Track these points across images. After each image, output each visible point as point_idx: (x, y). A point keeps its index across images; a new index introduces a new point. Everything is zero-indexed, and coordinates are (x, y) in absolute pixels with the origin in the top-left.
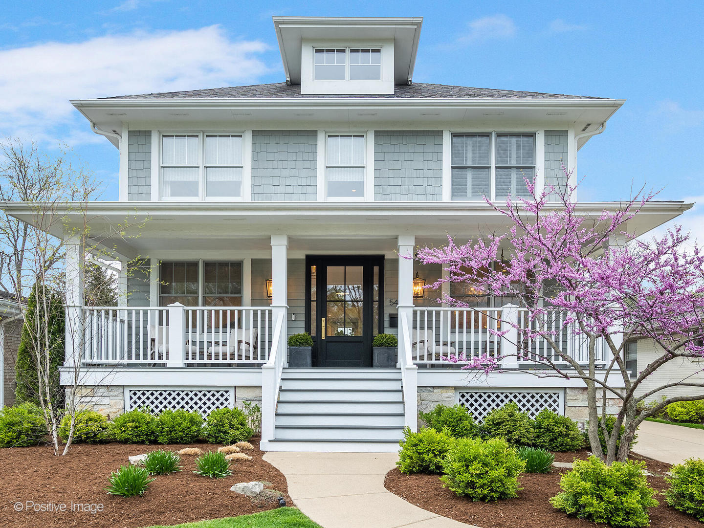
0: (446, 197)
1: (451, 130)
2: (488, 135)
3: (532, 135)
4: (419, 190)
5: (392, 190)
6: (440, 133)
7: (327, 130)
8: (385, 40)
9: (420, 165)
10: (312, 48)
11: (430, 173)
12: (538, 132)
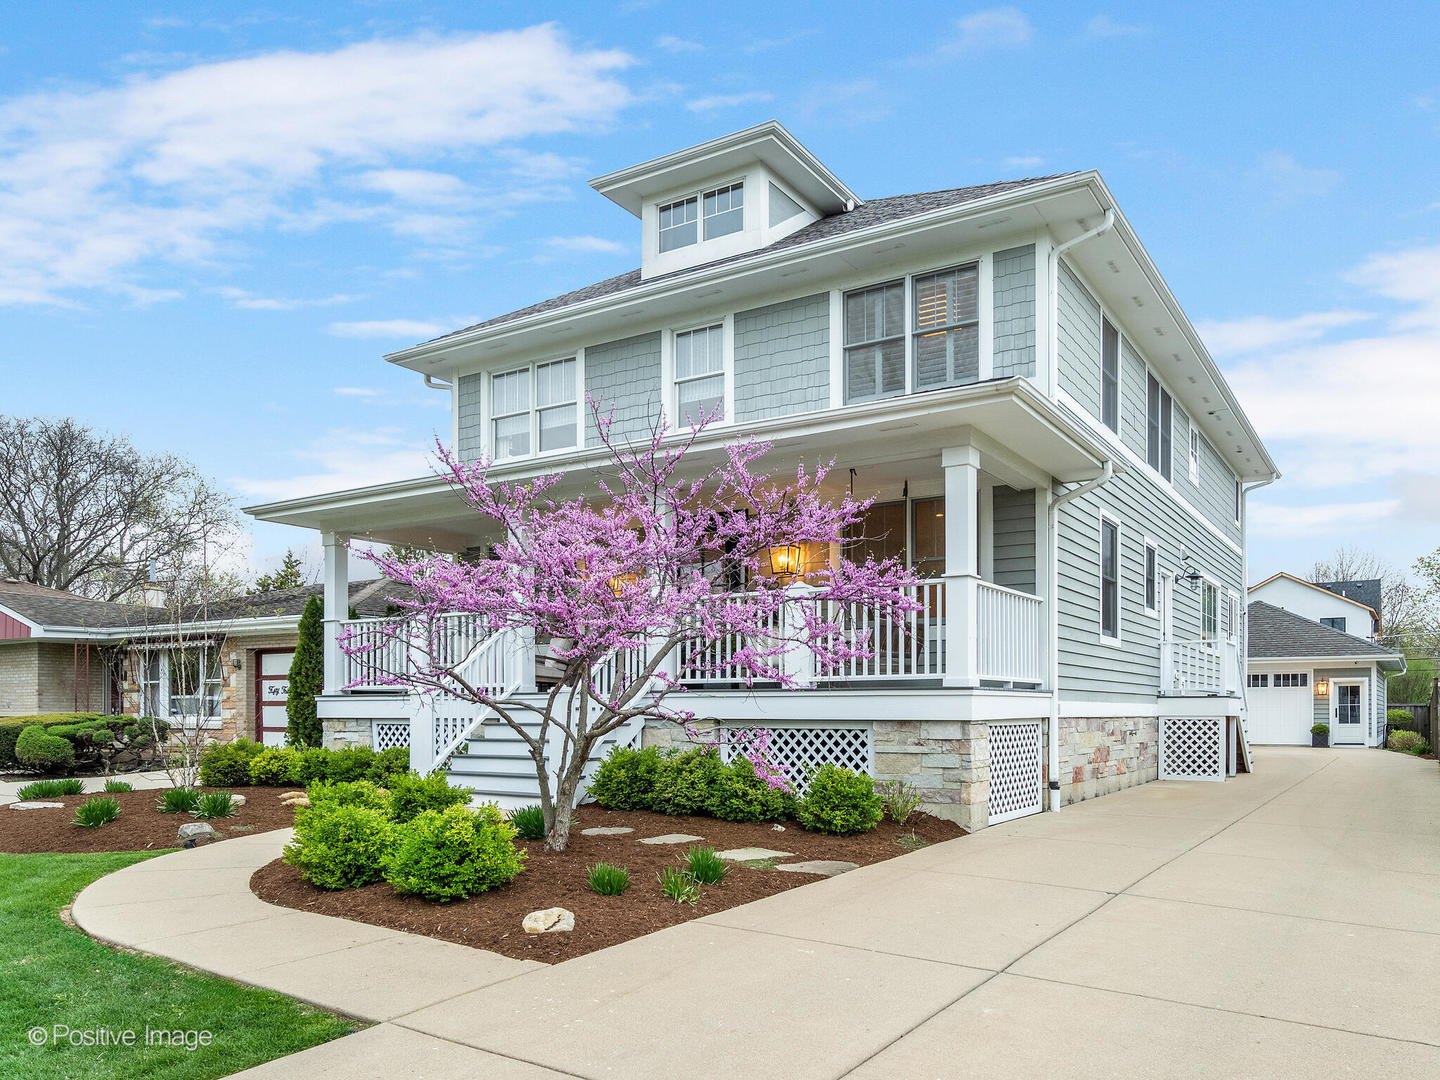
0: (836, 400)
1: (842, 288)
2: (900, 283)
3: (973, 267)
4: (797, 396)
5: (759, 403)
6: (825, 297)
7: (673, 327)
8: (748, 166)
9: (797, 356)
10: (655, 207)
11: (812, 366)
12: (982, 259)
